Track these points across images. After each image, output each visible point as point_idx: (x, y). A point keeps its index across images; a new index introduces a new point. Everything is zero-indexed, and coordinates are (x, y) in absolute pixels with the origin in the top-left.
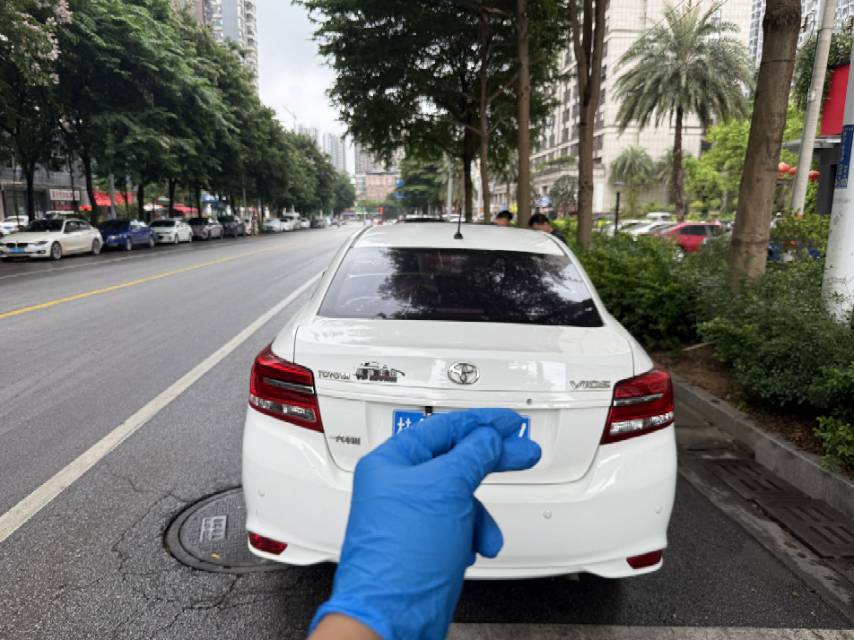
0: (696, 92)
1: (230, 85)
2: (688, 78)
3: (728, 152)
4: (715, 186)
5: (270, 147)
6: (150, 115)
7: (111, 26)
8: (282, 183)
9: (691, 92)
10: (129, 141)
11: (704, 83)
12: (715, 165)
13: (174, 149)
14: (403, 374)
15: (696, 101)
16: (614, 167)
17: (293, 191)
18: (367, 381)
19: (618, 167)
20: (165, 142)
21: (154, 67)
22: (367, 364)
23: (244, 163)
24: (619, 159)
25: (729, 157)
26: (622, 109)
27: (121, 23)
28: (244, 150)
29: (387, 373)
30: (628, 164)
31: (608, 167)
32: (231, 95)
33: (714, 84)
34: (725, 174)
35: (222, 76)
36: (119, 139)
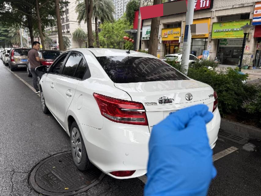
0: (101, 13)
2: (98, 8)
3: (106, 32)
4: (104, 42)
9: (99, 13)
11: (103, 10)
12: (103, 36)
14: (174, 100)
15: (101, 16)
16: (74, 34)
18: (163, 104)
19: (75, 35)
22: (161, 98)
24: (75, 32)
25: (107, 34)
26: (79, 16)
29: (168, 100)
30: (78, 34)
31: (72, 34)
33: (105, 11)
34: (106, 39)
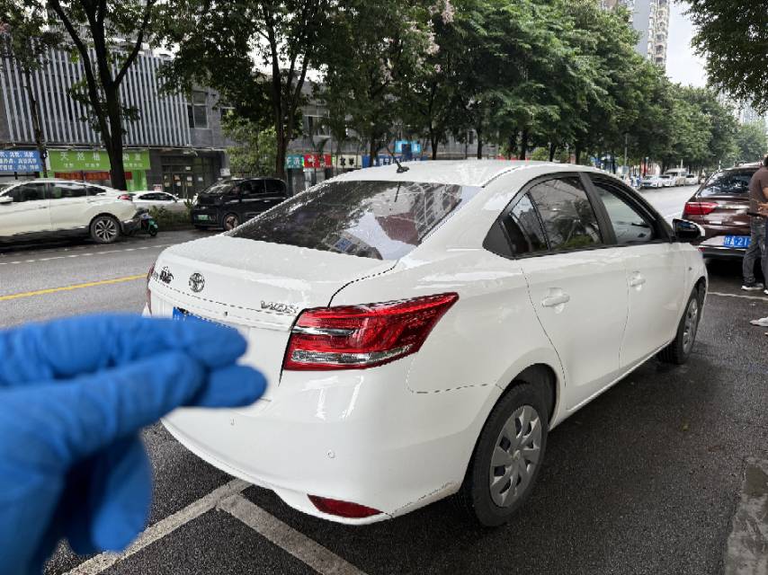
1: (610, 50)
5: (652, 105)
6: (523, 88)
7: (496, 17)
8: (664, 140)
10: (501, 113)
13: (540, 117)
17: (678, 146)
20: (533, 110)
21: (527, 46)
23: (617, 123)
27: (504, 12)
28: (617, 110)
32: (610, 60)
35: (601, 42)
36: (494, 112)
